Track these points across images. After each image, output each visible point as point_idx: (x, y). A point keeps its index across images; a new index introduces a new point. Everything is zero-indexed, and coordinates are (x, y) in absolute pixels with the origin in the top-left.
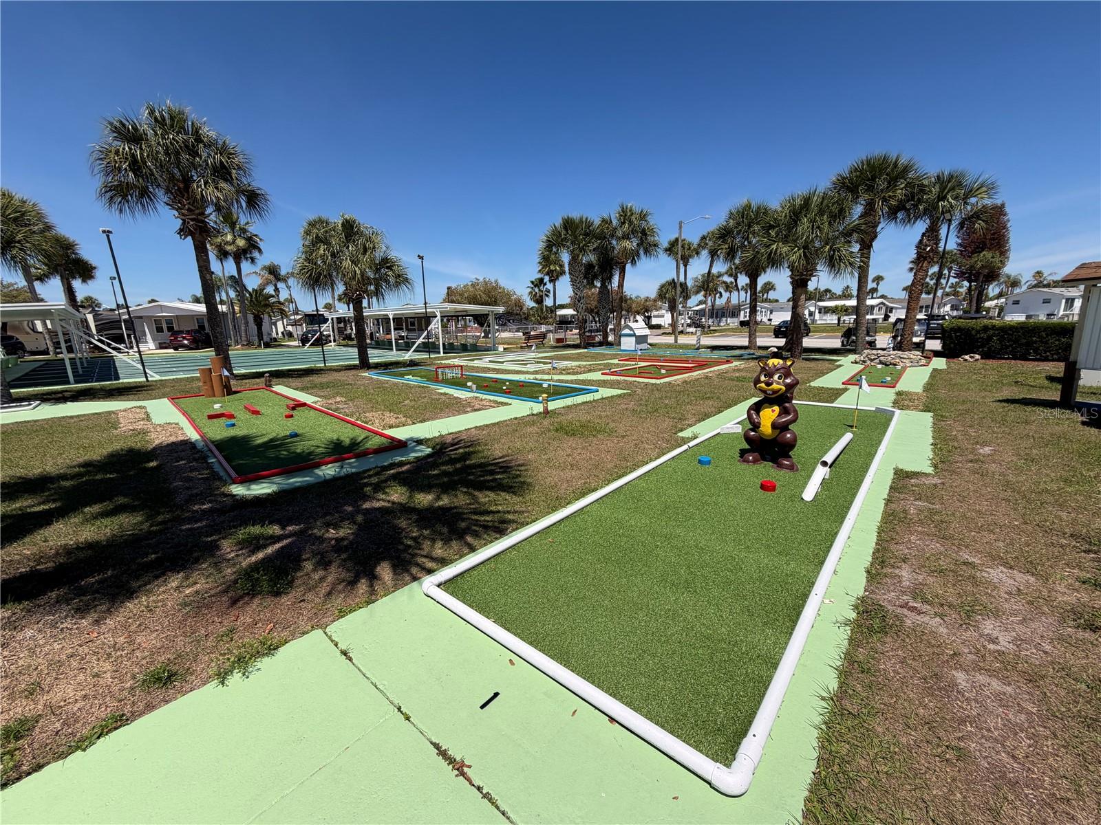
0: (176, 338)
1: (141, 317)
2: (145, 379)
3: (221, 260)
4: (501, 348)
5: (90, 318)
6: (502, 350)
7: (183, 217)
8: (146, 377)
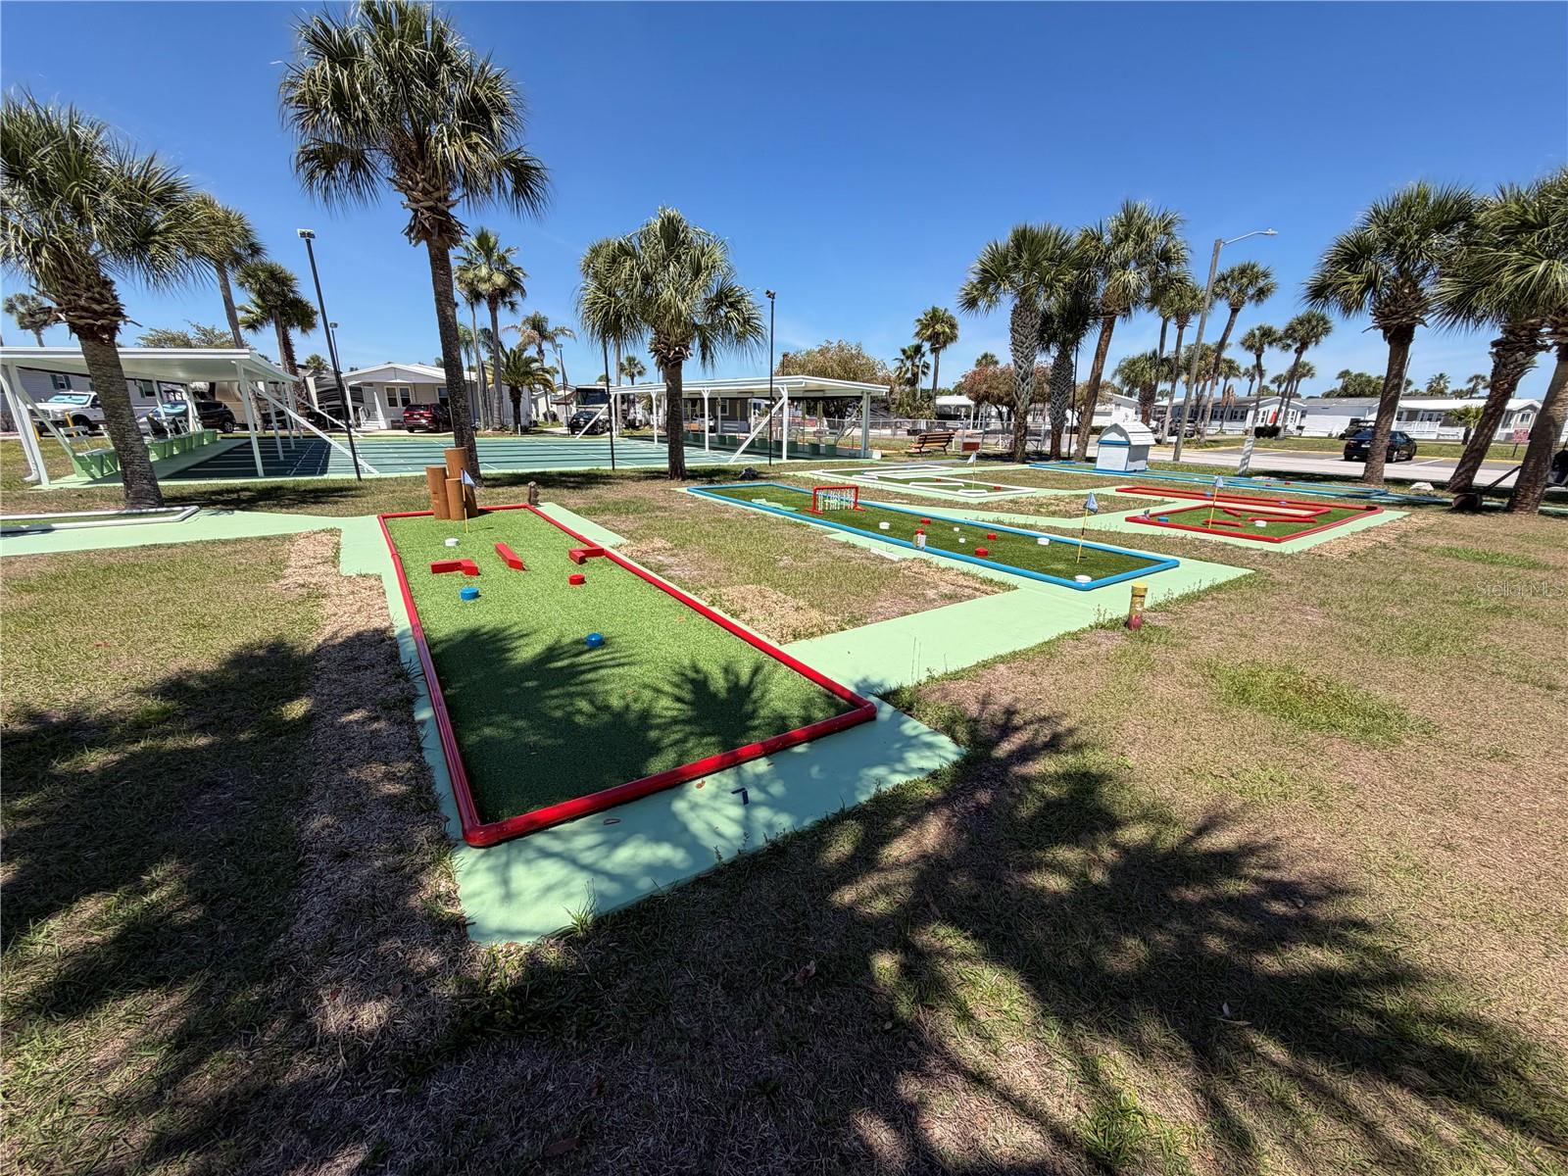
0: (412, 415)
1: (371, 384)
2: (355, 476)
3: (472, 304)
4: (877, 455)
5: (311, 382)
6: (879, 457)
7: (414, 206)
8: (358, 473)
